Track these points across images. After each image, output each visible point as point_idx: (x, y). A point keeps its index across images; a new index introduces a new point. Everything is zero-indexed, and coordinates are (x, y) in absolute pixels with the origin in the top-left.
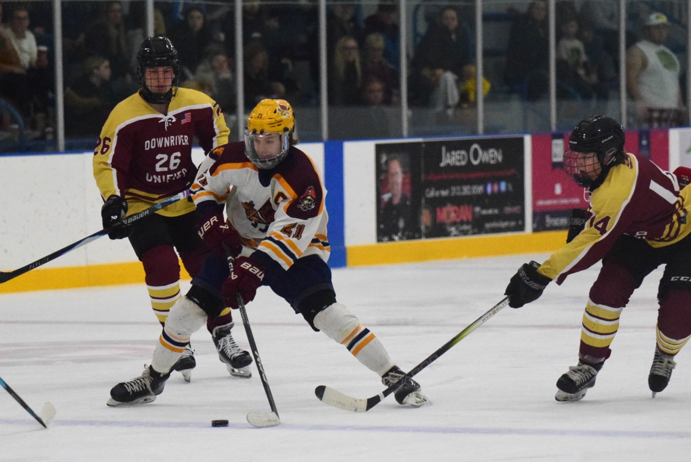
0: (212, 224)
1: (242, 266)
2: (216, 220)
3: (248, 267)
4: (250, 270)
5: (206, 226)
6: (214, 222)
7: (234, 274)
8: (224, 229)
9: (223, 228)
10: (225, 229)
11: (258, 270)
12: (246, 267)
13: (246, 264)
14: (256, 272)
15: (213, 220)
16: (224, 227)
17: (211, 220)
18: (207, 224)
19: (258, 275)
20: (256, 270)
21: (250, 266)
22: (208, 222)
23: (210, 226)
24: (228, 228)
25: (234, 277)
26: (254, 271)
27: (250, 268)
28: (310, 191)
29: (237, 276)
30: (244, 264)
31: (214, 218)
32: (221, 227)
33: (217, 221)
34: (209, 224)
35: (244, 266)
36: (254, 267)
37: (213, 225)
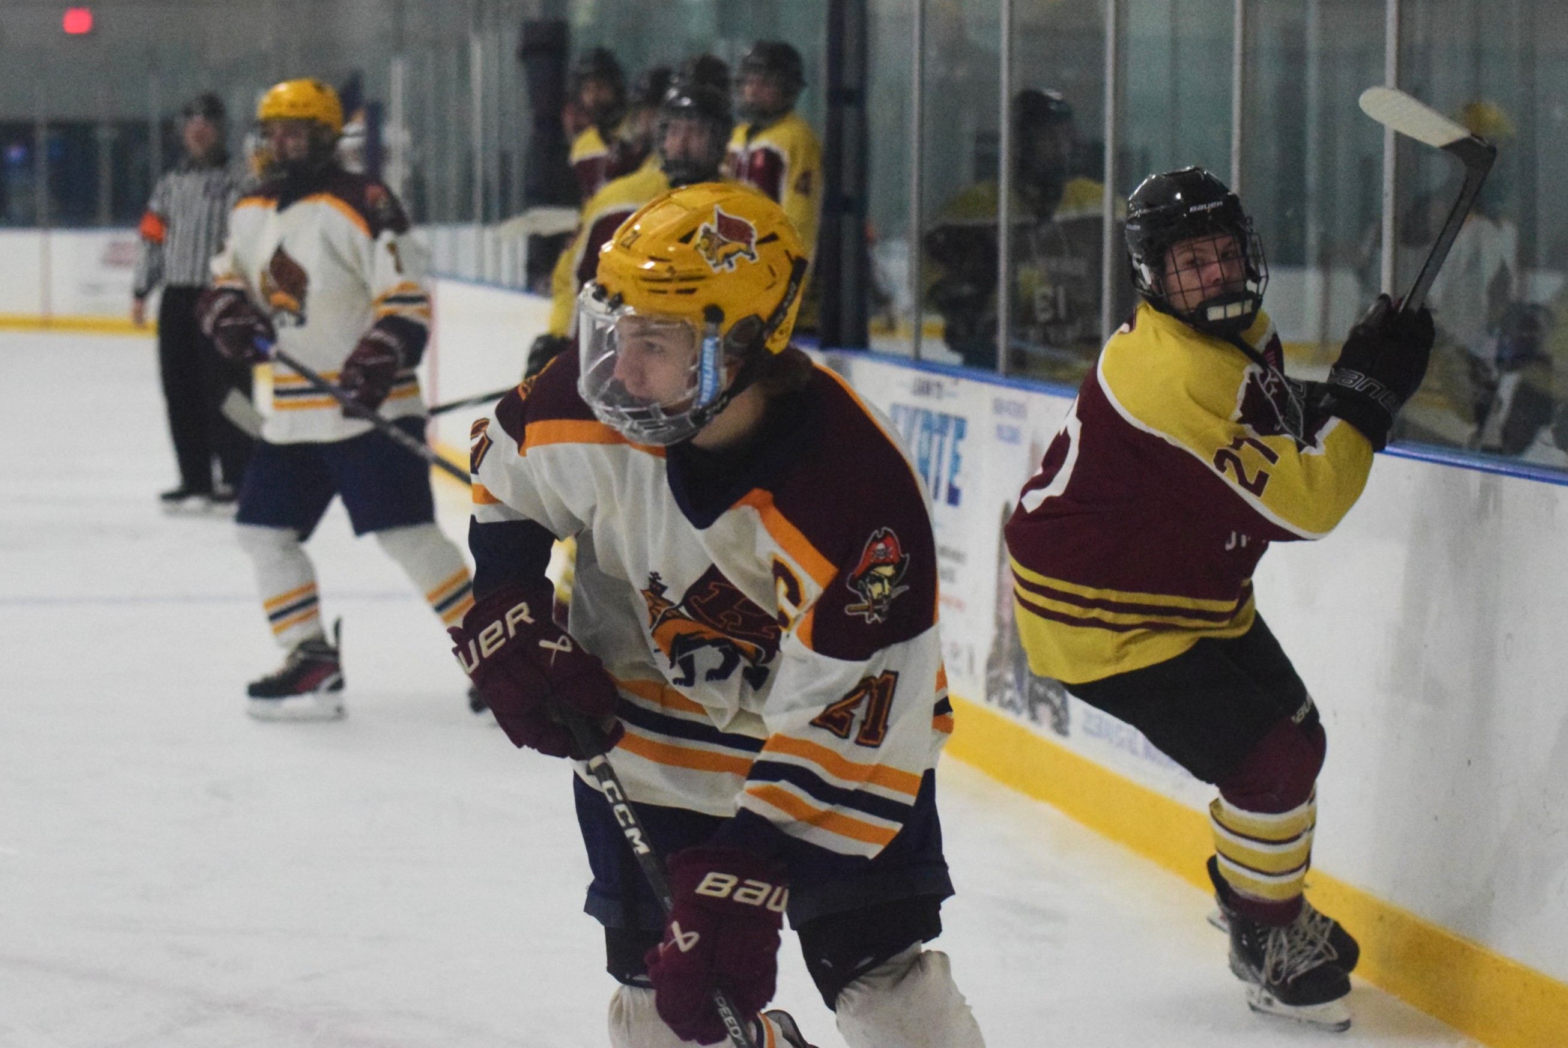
0: (512, 632)
1: (701, 889)
2: (525, 617)
3: (726, 890)
4: (738, 897)
5: (487, 637)
6: (520, 626)
7: (684, 930)
8: (555, 652)
9: (549, 651)
10: (559, 652)
11: (767, 888)
12: (718, 889)
13: (716, 880)
14: (762, 896)
15: (515, 615)
16: (555, 646)
17: (508, 616)
18: (494, 631)
19: (771, 906)
20: (760, 889)
21: (733, 880)
22: (497, 624)
23: (503, 641)
24: (568, 649)
25: (686, 940)
26: (754, 897)
27: (734, 889)
28: (881, 546)
29: (695, 936)
30: (709, 879)
31: (520, 611)
32: (544, 644)
33: (530, 621)
34: (500, 632)
35: (709, 888)
36: (749, 882)
37: (515, 637)
